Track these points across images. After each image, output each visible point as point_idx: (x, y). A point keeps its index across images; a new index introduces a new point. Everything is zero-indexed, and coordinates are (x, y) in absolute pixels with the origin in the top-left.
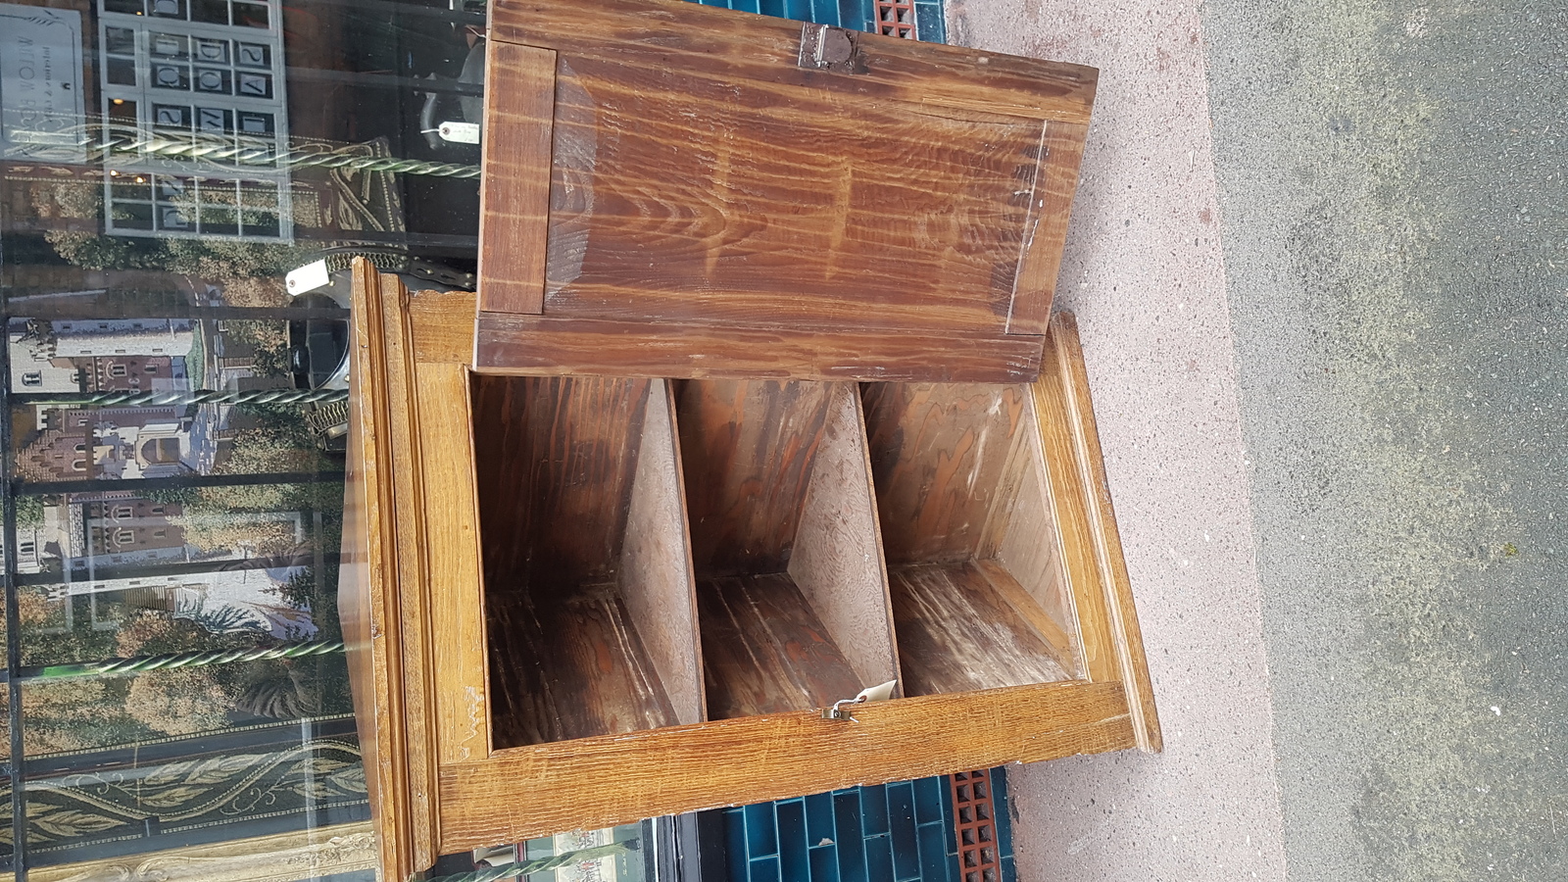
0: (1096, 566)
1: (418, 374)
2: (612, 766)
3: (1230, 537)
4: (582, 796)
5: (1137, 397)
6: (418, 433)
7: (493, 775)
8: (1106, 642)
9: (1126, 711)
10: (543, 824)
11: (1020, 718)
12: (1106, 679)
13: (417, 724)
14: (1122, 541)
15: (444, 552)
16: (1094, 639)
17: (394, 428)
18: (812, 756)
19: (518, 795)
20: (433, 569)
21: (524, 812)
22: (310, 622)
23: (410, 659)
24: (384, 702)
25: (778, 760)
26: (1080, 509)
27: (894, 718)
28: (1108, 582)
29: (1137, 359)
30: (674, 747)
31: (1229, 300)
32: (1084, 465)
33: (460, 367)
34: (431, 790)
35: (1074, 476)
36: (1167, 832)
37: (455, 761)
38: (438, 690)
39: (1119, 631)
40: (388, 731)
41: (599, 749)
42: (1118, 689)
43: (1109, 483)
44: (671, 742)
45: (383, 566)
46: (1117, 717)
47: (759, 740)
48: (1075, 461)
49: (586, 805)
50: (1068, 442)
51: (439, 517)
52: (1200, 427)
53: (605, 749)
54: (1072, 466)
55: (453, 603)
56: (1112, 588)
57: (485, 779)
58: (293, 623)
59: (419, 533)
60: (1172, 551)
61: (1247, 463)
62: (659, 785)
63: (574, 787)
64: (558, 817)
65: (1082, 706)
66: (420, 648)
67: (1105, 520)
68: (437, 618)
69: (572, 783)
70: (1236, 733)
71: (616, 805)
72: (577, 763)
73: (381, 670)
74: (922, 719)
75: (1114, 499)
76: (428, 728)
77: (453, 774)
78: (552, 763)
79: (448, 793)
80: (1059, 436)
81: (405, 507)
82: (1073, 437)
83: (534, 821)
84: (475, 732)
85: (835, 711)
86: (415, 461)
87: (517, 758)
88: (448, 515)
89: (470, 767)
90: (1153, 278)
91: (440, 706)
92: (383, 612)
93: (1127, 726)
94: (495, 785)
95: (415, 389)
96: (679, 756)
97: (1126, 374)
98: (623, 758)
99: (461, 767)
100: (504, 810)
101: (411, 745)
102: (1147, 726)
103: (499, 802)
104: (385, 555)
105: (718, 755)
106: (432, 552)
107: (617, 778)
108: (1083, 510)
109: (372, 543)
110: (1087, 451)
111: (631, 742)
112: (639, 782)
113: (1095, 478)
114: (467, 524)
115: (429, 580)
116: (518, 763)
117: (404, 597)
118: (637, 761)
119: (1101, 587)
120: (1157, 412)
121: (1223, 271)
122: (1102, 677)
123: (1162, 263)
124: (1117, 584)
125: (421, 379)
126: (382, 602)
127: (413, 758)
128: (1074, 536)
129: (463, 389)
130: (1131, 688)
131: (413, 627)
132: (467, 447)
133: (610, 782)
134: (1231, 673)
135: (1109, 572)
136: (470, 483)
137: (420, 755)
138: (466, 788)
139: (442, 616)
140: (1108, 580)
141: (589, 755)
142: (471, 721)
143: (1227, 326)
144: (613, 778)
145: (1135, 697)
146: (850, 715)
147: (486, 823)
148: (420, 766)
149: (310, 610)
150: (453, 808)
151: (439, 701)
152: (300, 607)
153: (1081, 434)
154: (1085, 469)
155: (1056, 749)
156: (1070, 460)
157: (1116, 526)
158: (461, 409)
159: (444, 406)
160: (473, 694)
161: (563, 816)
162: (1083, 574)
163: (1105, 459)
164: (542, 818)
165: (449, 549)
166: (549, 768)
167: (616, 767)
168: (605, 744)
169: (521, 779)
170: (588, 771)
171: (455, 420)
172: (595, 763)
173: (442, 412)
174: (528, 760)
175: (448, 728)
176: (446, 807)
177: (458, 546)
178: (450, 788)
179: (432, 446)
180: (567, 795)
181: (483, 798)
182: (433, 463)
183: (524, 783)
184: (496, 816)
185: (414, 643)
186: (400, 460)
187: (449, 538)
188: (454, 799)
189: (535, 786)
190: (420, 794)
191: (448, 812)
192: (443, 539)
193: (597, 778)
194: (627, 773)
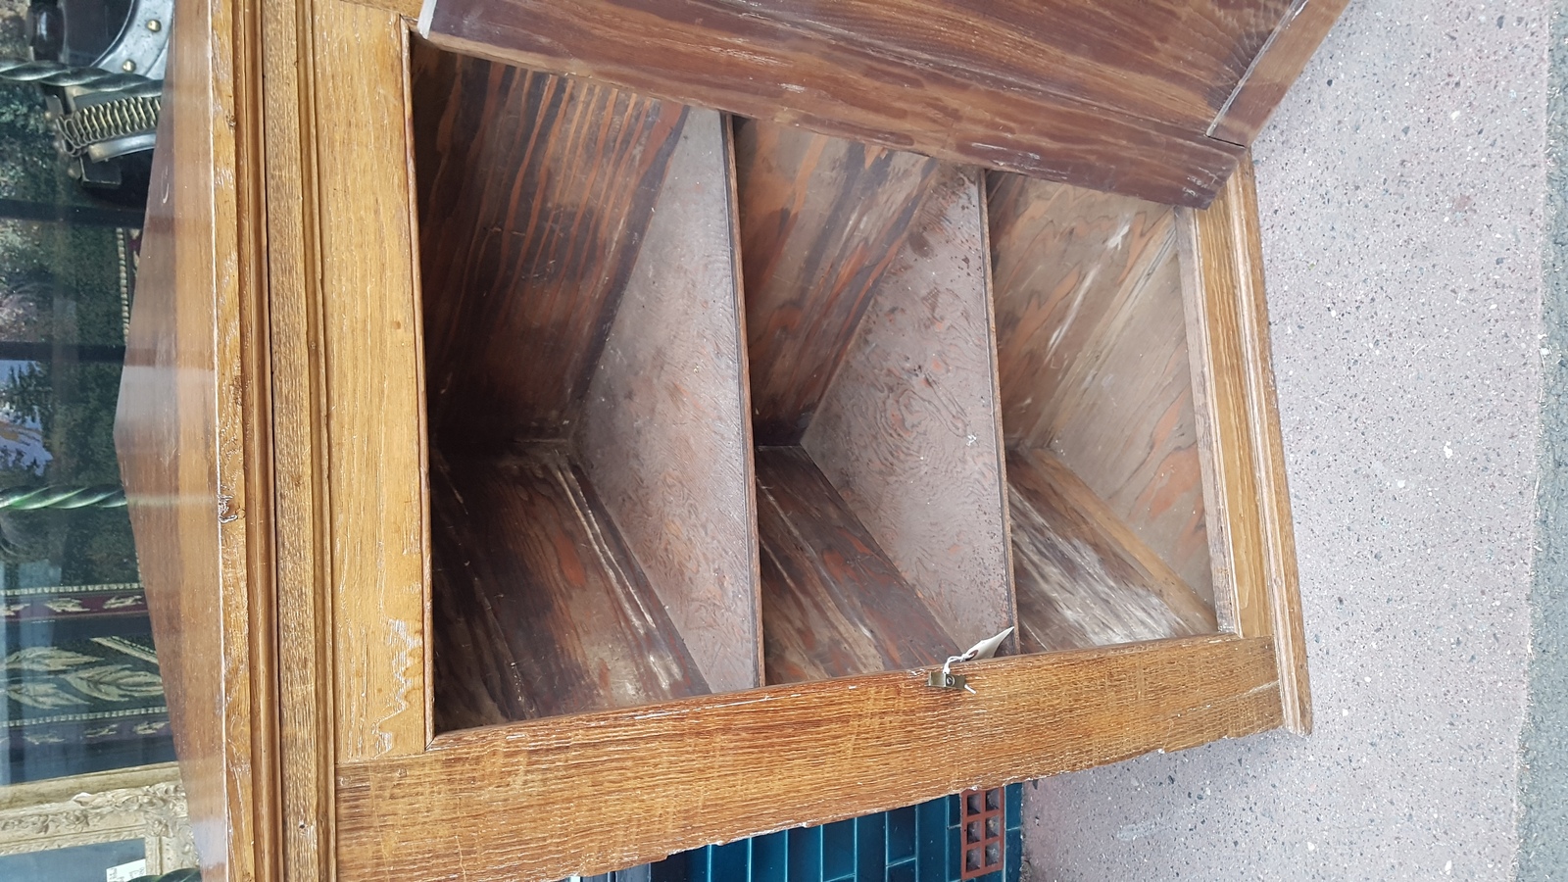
0: (1253, 476)
1: (317, 17)
2: (629, 763)
3: (1493, 456)
4: (582, 817)
5: (1349, 244)
6: (313, 131)
7: (433, 783)
8: (1260, 582)
9: (1274, 677)
10: (516, 869)
11: (1165, 688)
12: (1257, 634)
13: (300, 690)
14: (1285, 443)
15: (355, 367)
16: (1247, 579)
17: (269, 112)
18: (913, 745)
19: (475, 817)
20: (335, 395)
21: (486, 848)
22: (39, 445)
23: (290, 565)
24: (240, 648)
25: (870, 752)
26: (1239, 395)
27: (1019, 687)
28: (1266, 500)
29: (1357, 188)
30: (726, 730)
31: (1549, 110)
32: (1248, 332)
33: (393, 19)
34: (322, 815)
35: (1235, 347)
36: (1299, 836)
37: (366, 758)
38: (339, 625)
39: (1274, 567)
40: (245, 707)
41: (611, 733)
42: (1268, 647)
43: (1275, 362)
44: (719, 722)
45: (243, 380)
46: (1266, 686)
47: (844, 720)
48: (1237, 326)
49: (586, 832)
50: (1231, 297)
51: (348, 300)
52: (1463, 294)
53: (621, 733)
54: (1233, 332)
55: (371, 464)
56: (1271, 508)
57: (420, 789)
58: (12, 445)
59: (312, 325)
60: (1377, 465)
61: (1545, 352)
62: (701, 794)
63: (569, 800)
64: (540, 855)
65: (1232, 671)
66: (309, 546)
67: (1269, 412)
68: (342, 488)
69: (567, 794)
70: (1452, 724)
71: (634, 830)
72: (575, 758)
73: (236, 585)
74: (1052, 688)
75: (1280, 385)
76: (320, 698)
77: (362, 781)
78: (535, 758)
79: (352, 816)
80: (1222, 286)
81: (288, 271)
82: (1237, 291)
83: (501, 863)
84: (404, 704)
85: (947, 676)
86: (307, 184)
87: (475, 752)
88: (364, 297)
89: (392, 768)
90: (1408, 70)
91: (341, 655)
92: (240, 473)
93: (1274, 696)
94: (435, 800)
95: (310, 46)
96: (732, 745)
97: (1331, 209)
98: (648, 750)
99: (376, 769)
100: (451, 844)
101: (288, 730)
102: (1300, 698)
103: (443, 830)
104: (247, 360)
105: (789, 743)
106: (335, 362)
107: (637, 783)
108: (1243, 397)
109: (223, 332)
110: (1254, 314)
111: (660, 721)
112: (672, 791)
113: (1261, 353)
114: (400, 318)
115: (328, 416)
116: (478, 760)
117: (280, 445)
118: (669, 754)
119: (1257, 506)
120: (1384, 267)
121: (1546, 66)
122: (1253, 632)
123: (1427, 50)
124: (1278, 502)
125: (322, 29)
126: (240, 452)
127: (291, 755)
128: (1232, 431)
129: (396, 62)
130: (1283, 646)
131: (297, 502)
132: (401, 172)
133: (627, 790)
134: (1458, 642)
135: (1269, 486)
136: (405, 242)
137: (304, 749)
138: (385, 806)
139: (350, 485)
140: (1267, 497)
141: (594, 745)
142: (398, 684)
143: (1542, 149)
144: (632, 784)
145: (1288, 659)
146: (966, 682)
147: (419, 869)
148: (303, 769)
149: (38, 425)
150: (361, 844)
151: (341, 645)
152: (24, 421)
153: (1248, 287)
154: (1248, 339)
155: (1201, 732)
156: (1232, 323)
157: (1279, 421)
158: (394, 101)
159: (363, 89)
160: (403, 635)
161: (550, 851)
162: (1239, 487)
163: (1272, 327)
164: (515, 857)
165: (365, 363)
166: (529, 768)
167: (637, 765)
168: (620, 725)
169: (480, 788)
170: (592, 773)
171: (382, 117)
172: (605, 758)
173: (359, 99)
174: (494, 753)
175: (355, 697)
176: (348, 842)
177: (383, 359)
178: (357, 807)
179: (338, 161)
180: (556, 815)
181: (414, 824)
182: (340, 194)
183: (485, 796)
184: (438, 857)
185: (298, 535)
186: (280, 177)
187: (365, 340)
188: (362, 828)
189: (505, 800)
190: (301, 823)
191: (351, 852)
192: (354, 341)
193: (606, 784)
194: (653, 775)
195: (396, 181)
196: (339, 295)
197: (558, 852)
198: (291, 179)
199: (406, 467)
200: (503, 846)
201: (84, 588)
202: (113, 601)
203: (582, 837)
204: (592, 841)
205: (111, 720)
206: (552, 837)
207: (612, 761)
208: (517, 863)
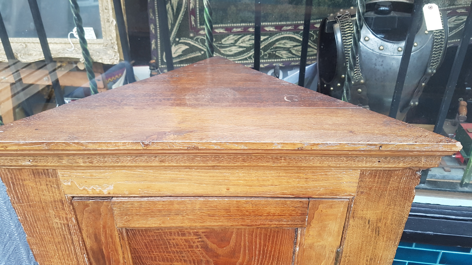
1: (351, 171)
2: (67, 252)
4: (47, 238)
7: (54, 196)
13: (80, 161)
15: (210, 176)
19: (43, 208)
21: (32, 211)
23: (129, 159)
37: (60, 177)
40: (68, 148)
49: (42, 239)
51: (236, 175)
55: (173, 180)
57: (51, 193)
63: (52, 235)
64: (32, 226)
66: (137, 164)
69: (54, 234)
72: (68, 237)
78: (66, 226)
83: (28, 215)
84: (82, 189)
87: (67, 209)
88: (238, 180)
89: (58, 185)
91: (97, 171)
92: (161, 148)
98: (73, 258)
99: (57, 180)
100: (32, 201)
101: (65, 158)
103: (37, 199)
107: (61, 255)
114: (231, 190)
116: (64, 209)
127: (56, 158)
137: (58, 162)
139: (164, 174)
142: (89, 187)
144: (60, 253)
147: (22, 192)
150: (29, 175)
159: (322, 183)
160: (108, 188)
161: (33, 229)
164: (30, 219)
165: (212, 179)
166: (62, 224)
167: (67, 255)
168: (81, 250)
169: (53, 210)
170: (63, 242)
171: (311, 189)
172: (69, 246)
173: (318, 182)
174: (66, 214)
175: (83, 174)
176: (28, 171)
177: (215, 185)
178: (42, 174)
179: (292, 175)
180: (46, 231)
181: (38, 191)
182: (278, 175)
183: (51, 211)
184: (27, 197)
185: (141, 161)
186: (281, 159)
187: (221, 180)
188: (34, 176)
189: (50, 217)
190: (31, 161)
191: (25, 172)
192: (221, 177)
193: (59, 246)
194: (64, 259)
195: (285, 192)
196: (237, 173)
197: (34, 231)
198: (281, 163)
199: (173, 190)
200: (34, 216)
201: (198, 9)
202: (194, 18)
203: (40, 238)
204: (39, 241)
205: (155, 17)
206: (39, 230)
207: (68, 248)
208: (28, 219)
